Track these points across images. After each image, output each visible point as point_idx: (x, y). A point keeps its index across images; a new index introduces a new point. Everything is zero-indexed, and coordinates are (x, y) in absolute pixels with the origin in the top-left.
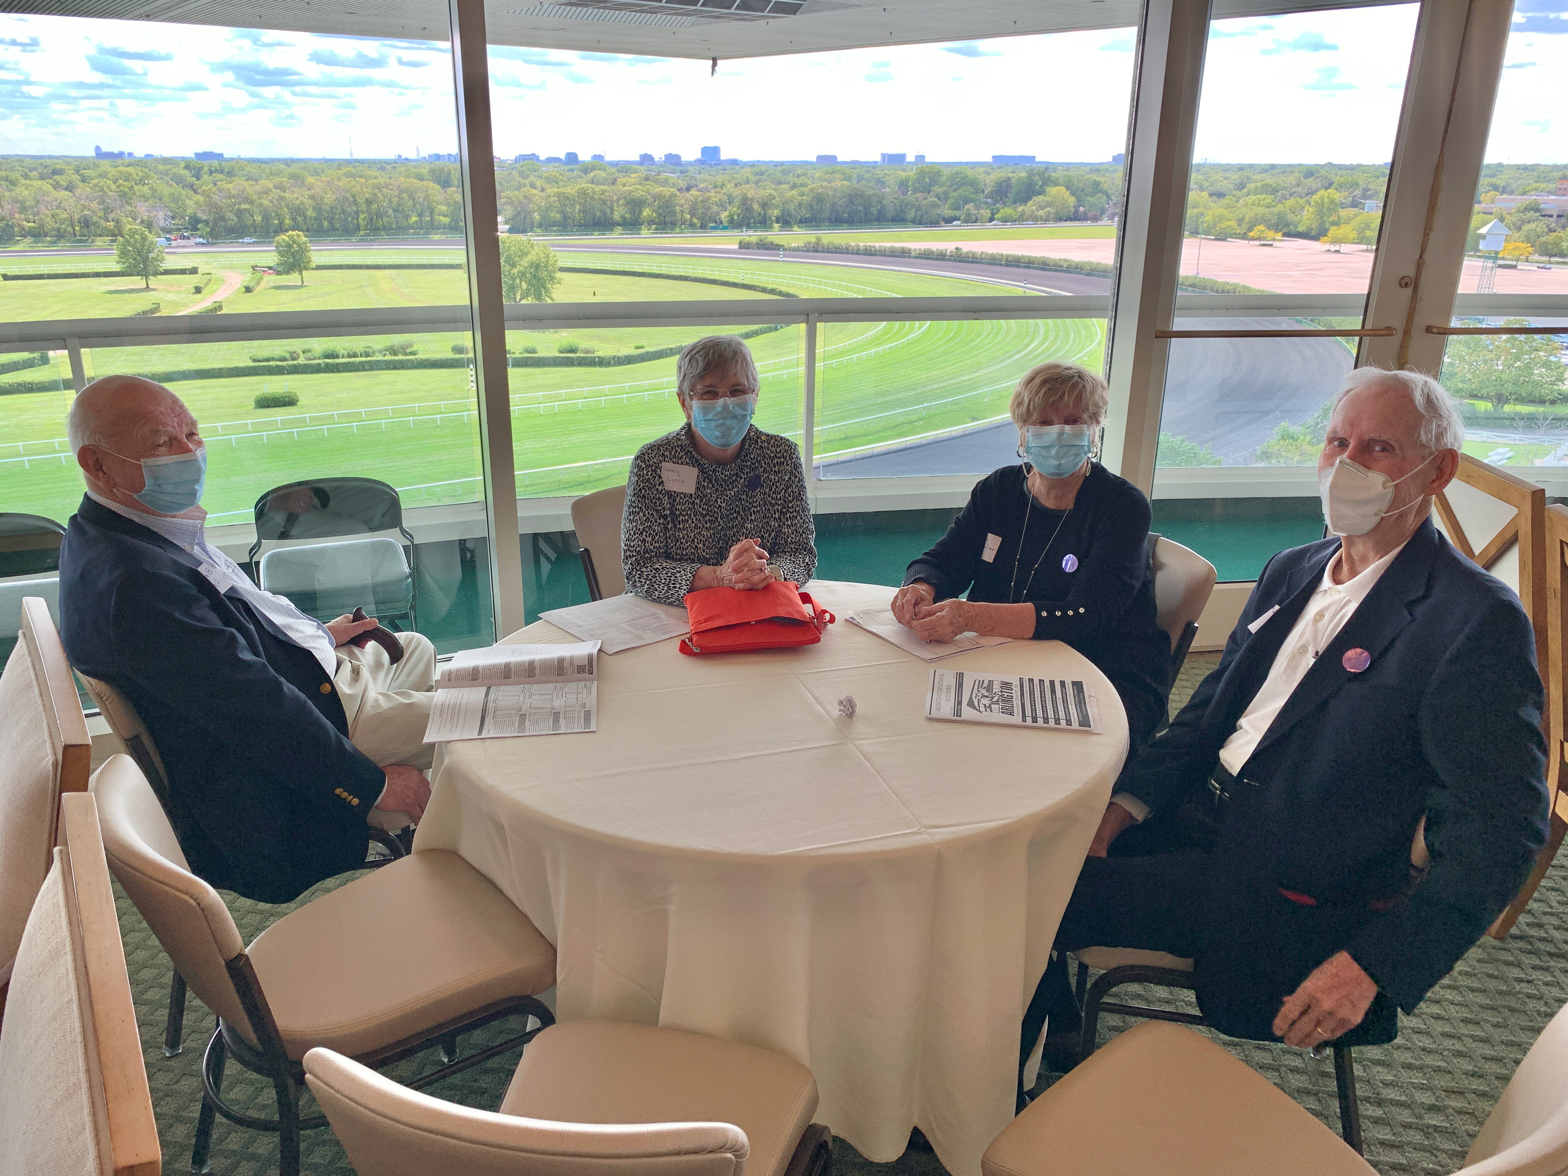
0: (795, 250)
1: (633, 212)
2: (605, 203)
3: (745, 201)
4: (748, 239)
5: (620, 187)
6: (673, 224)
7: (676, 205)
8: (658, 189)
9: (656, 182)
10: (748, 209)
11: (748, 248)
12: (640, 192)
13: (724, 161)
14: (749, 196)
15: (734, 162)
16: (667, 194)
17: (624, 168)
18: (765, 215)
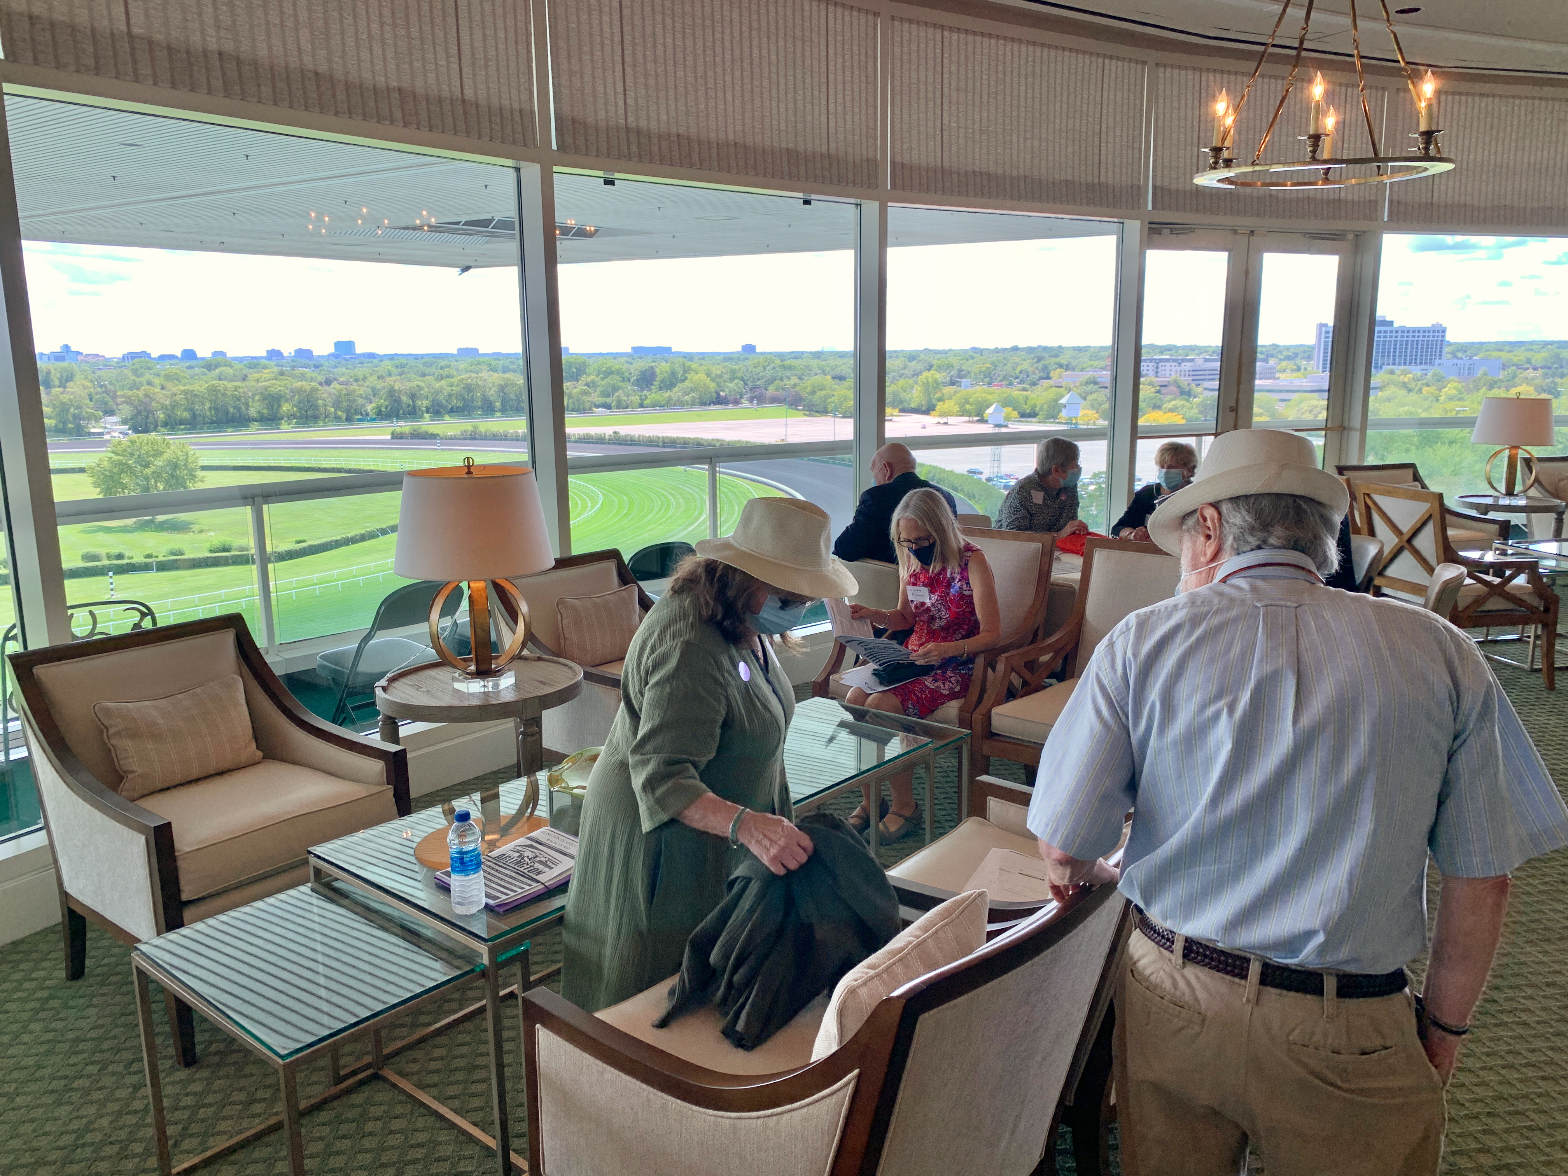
0: (451, 438)
1: (270, 407)
2: (239, 399)
3: (392, 393)
4: (399, 430)
5: (254, 383)
6: (316, 418)
7: (318, 399)
8: (298, 384)
9: (293, 376)
10: (396, 401)
11: (402, 438)
12: (278, 387)
13: (360, 355)
14: (396, 387)
15: (372, 356)
16: (308, 388)
17: (253, 363)
18: (414, 406)
